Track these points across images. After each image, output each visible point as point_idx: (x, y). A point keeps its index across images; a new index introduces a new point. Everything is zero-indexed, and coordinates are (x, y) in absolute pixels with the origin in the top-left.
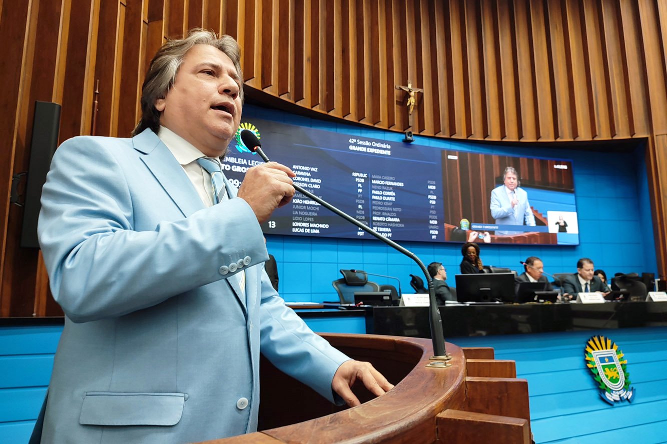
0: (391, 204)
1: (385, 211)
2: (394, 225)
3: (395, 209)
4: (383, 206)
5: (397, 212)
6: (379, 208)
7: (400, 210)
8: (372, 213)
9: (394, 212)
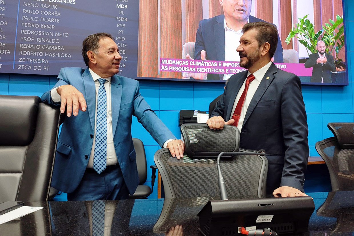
0: (53, 27)
1: (41, 37)
2: (55, 55)
3: (59, 34)
4: (39, 29)
5: (62, 39)
6: (32, 32)
7: (66, 35)
8: (19, 38)
9: (56, 37)
